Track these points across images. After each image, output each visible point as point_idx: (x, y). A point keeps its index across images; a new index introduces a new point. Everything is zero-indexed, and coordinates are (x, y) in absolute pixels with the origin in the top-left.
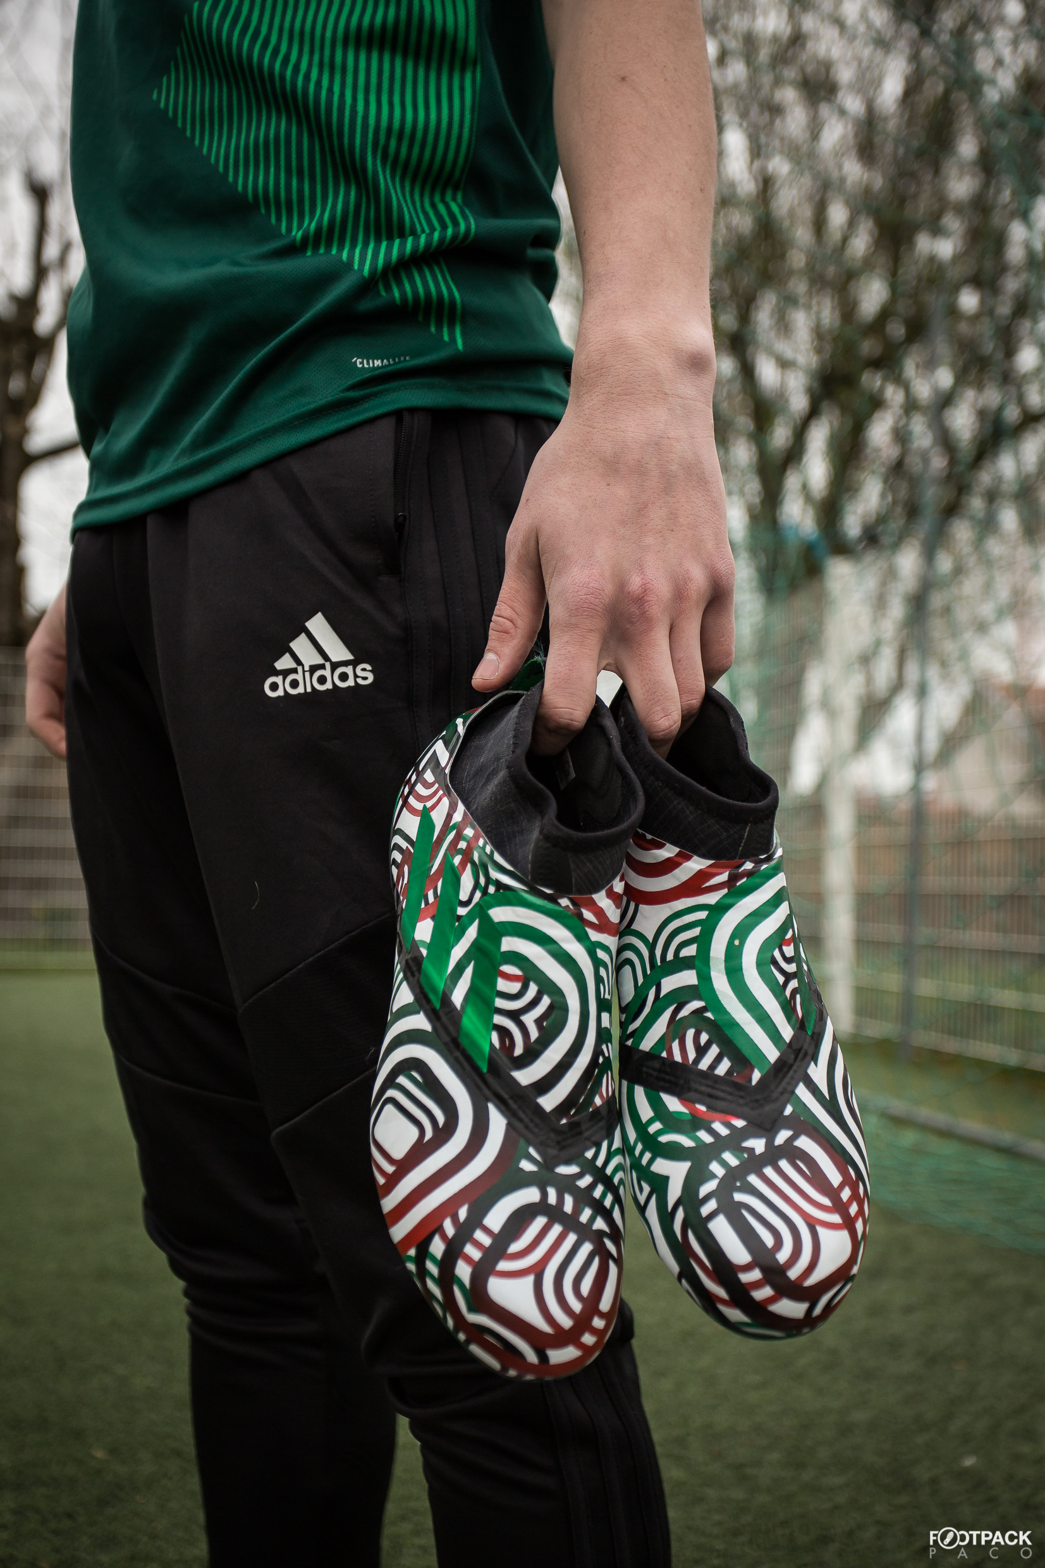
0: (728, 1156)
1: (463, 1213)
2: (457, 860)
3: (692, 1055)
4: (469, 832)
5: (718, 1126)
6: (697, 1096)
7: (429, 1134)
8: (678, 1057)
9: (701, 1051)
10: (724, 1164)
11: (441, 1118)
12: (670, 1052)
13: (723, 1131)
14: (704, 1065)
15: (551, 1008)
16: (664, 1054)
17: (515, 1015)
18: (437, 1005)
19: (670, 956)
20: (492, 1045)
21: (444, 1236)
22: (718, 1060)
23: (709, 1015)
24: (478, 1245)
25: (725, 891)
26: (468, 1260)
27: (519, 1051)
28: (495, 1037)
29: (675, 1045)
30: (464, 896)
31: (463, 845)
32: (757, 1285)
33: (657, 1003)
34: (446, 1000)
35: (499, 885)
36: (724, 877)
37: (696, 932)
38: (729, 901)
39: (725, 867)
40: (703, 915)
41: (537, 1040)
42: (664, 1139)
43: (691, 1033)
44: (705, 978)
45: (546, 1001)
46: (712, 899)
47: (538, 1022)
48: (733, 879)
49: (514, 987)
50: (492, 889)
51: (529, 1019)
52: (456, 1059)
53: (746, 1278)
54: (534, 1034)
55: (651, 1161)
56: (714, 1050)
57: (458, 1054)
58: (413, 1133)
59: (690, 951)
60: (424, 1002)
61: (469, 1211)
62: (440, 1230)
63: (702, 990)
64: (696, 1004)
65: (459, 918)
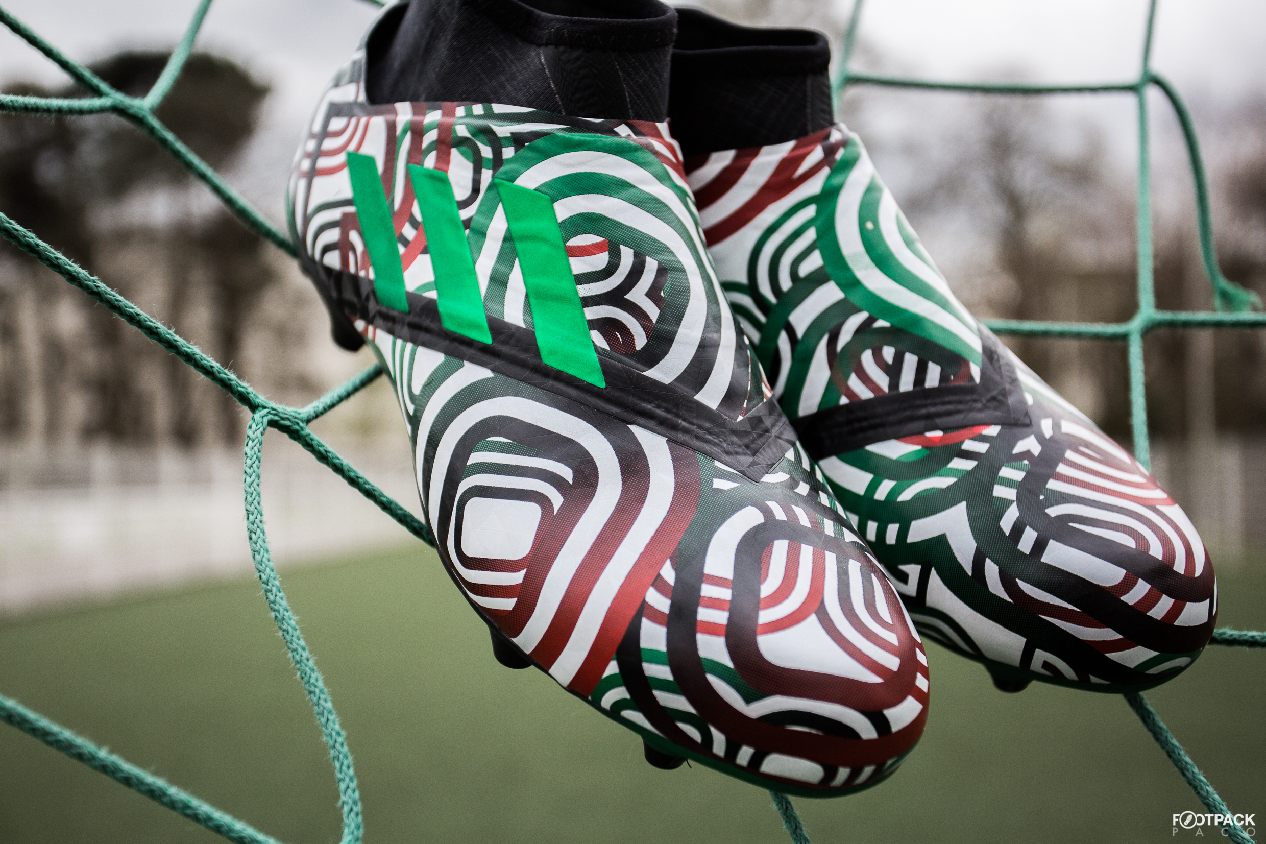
0: (1006, 472)
1: (668, 573)
2: (430, 161)
3: (882, 381)
4: (434, 117)
5: (969, 445)
6: (921, 424)
7: (557, 500)
8: (865, 394)
9: (894, 371)
10: (1008, 483)
11: (566, 473)
12: (851, 394)
13: (982, 448)
14: (906, 383)
15: (662, 271)
16: (844, 400)
17: (616, 297)
18: (487, 339)
19: (786, 284)
20: (596, 349)
21: (656, 616)
22: (921, 371)
23: (881, 323)
24: (715, 604)
25: (826, 171)
26: (712, 629)
27: (640, 341)
28: (597, 337)
29: (854, 382)
30: (461, 192)
31: (431, 137)
32: (1150, 600)
33: (799, 348)
34: (497, 327)
35: (518, 140)
36: (817, 154)
37: (811, 235)
38: (836, 181)
39: (814, 143)
40: (810, 211)
41: (660, 319)
42: (906, 496)
43: (867, 358)
44: (850, 283)
45: (651, 265)
46: (813, 187)
47: (653, 294)
48: (830, 151)
49: (601, 260)
50: (508, 152)
51: (638, 295)
52: (551, 390)
53: (1131, 598)
54: (653, 312)
55: (903, 533)
56: (910, 361)
57: (550, 382)
58: (533, 511)
59: (814, 261)
60: (464, 349)
61: (675, 567)
62: (644, 610)
63: (855, 299)
64: (854, 322)
65: (467, 223)
